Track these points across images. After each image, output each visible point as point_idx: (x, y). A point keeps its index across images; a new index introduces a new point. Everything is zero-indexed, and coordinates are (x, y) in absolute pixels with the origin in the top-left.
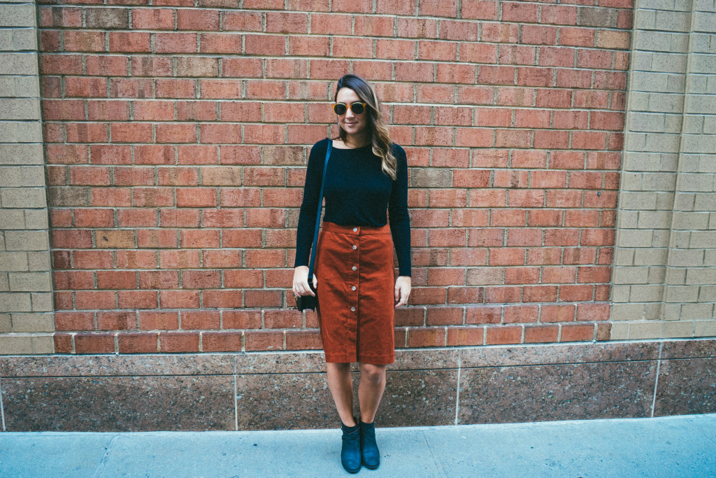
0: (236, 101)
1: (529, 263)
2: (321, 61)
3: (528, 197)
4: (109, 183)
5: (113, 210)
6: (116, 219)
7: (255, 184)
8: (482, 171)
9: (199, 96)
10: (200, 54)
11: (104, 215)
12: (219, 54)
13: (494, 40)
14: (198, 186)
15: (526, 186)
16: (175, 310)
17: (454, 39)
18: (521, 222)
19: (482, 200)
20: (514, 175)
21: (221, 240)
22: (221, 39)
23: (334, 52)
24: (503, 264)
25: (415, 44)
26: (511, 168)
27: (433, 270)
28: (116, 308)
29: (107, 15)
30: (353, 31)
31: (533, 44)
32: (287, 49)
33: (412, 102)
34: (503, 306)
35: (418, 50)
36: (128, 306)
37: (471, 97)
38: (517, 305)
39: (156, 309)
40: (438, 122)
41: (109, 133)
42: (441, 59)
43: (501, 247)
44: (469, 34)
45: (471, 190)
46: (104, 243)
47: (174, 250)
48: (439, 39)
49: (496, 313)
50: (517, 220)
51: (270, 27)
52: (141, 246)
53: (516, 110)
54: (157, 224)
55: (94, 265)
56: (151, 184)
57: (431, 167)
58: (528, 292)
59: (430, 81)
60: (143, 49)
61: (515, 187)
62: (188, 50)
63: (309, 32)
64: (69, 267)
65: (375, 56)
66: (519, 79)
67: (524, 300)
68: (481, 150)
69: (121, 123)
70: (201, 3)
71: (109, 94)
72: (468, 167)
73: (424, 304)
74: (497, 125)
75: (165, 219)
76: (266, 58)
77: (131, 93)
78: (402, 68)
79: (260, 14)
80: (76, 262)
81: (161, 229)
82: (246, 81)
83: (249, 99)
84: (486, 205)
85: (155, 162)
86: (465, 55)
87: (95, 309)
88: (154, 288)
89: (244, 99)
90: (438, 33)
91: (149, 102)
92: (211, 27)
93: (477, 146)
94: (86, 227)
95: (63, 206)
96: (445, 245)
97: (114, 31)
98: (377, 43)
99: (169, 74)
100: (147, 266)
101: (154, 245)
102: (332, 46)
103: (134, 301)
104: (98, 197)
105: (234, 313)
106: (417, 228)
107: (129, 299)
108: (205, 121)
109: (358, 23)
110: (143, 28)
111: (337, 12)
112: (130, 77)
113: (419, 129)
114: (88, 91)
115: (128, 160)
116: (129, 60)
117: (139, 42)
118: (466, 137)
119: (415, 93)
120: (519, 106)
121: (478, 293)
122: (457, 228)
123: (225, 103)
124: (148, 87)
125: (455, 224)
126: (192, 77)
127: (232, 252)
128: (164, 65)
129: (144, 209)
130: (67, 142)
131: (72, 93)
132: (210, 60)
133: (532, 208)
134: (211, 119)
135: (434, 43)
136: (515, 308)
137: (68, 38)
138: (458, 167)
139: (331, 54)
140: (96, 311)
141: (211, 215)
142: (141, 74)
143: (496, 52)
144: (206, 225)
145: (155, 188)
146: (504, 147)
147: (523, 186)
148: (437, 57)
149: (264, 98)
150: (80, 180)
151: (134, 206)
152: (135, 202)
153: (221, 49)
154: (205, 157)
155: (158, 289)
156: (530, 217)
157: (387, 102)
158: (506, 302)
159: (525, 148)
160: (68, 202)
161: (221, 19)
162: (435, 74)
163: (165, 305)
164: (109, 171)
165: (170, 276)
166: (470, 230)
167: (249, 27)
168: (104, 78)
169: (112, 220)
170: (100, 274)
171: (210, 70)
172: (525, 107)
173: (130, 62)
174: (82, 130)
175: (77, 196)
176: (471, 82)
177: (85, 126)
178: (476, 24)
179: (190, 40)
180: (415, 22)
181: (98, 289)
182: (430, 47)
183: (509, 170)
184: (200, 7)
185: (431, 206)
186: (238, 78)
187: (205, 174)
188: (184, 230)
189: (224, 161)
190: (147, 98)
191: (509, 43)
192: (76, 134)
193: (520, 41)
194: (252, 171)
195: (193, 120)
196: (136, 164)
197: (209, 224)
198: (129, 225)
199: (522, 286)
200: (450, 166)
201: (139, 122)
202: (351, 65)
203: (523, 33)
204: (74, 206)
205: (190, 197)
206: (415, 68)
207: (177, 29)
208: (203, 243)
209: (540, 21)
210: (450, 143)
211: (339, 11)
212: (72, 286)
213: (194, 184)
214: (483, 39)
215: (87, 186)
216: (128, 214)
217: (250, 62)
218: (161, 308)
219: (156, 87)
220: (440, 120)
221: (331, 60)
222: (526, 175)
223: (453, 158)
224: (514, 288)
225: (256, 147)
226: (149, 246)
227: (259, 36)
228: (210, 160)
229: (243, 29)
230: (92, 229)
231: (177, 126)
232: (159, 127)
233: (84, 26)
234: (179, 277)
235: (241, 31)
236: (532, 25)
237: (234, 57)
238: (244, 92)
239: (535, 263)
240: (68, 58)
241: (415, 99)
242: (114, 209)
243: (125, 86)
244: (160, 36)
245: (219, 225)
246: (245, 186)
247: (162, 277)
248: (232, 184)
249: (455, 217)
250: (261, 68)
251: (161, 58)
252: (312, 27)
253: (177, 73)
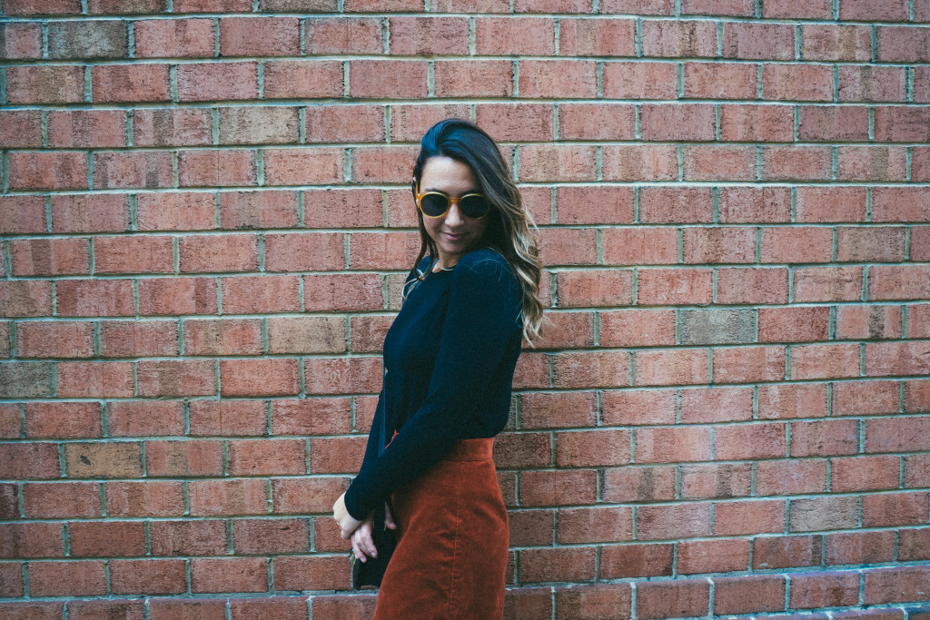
0: (333, 189)
1: (908, 485)
2: (497, 106)
3: (903, 355)
4: (91, 353)
5: (99, 405)
6: (105, 422)
7: (373, 348)
8: (814, 310)
9: (261, 182)
10: (264, 100)
11: (82, 414)
12: (299, 99)
13: (827, 58)
14: (263, 354)
15: (898, 335)
16: (220, 597)
17: (751, 57)
18: (890, 405)
19: (816, 366)
20: (875, 313)
21: (308, 459)
22: (303, 71)
23: (522, 89)
24: (858, 488)
25: (677, 69)
26: (869, 301)
27: (722, 505)
28: (106, 594)
29: (88, 35)
30: (557, 47)
31: (902, 63)
32: (431, 86)
33: (675, 180)
34: (861, 571)
35: (683, 80)
36: (129, 590)
37: (787, 168)
38: (888, 567)
39: (185, 595)
40: (727, 216)
41: (90, 257)
42: (726, 95)
43: (853, 455)
44: (779, 47)
45: (793, 348)
46: (83, 468)
47: (218, 480)
48: (723, 58)
49: (850, 585)
50: (884, 401)
51: (398, 47)
52: (153, 472)
53: (875, 189)
54: (184, 430)
55: (65, 511)
56: (172, 353)
57: (716, 305)
58: (909, 542)
59: (708, 138)
60: (156, 94)
61: (876, 338)
62: (240, 94)
63: (473, 52)
64: (17, 516)
65: (600, 95)
66: (876, 130)
67: (902, 556)
68: (812, 270)
69: (114, 237)
70: (264, 5)
71: (91, 183)
72: (787, 303)
73: (707, 573)
74: (840, 220)
75: (200, 419)
76: (391, 104)
77: (132, 178)
78: (655, 116)
79: (377, 21)
80: (29, 504)
81: (191, 439)
82: (353, 149)
83: (358, 184)
84: (825, 377)
85: (178, 310)
86: (773, 87)
87: (65, 595)
88: (179, 553)
89: (349, 184)
90: (719, 46)
91: (167, 195)
92: (284, 48)
93: (801, 261)
94: (49, 438)
95: (6, 399)
96: (747, 455)
97: (100, 64)
98: (604, 70)
99: (205, 140)
100: (163, 513)
101: (179, 470)
102: (516, 78)
103: (141, 579)
104: (71, 381)
105: (335, 602)
106: (693, 424)
107: (131, 576)
108: (275, 229)
109: (567, 32)
110: (154, 55)
111: (525, 13)
112: (131, 148)
113: (690, 234)
114: (52, 178)
115: (127, 308)
116: (129, 117)
117: (148, 81)
118: (780, 244)
119: (680, 162)
120: (880, 181)
121: (811, 546)
122: (767, 423)
123: (312, 193)
124: (165, 166)
125: (765, 414)
126: (247, 145)
127: (331, 483)
128: (193, 124)
129: (160, 402)
130: (13, 276)
131: (23, 182)
132: (283, 113)
133: (912, 376)
134: (285, 225)
135: (714, 66)
136: (885, 573)
137: (15, 80)
138: (767, 304)
139: (517, 93)
140: (68, 599)
141: (288, 410)
142: (151, 142)
143: (831, 79)
144: (278, 431)
145: (180, 360)
146: (853, 262)
147: (891, 335)
148: (721, 93)
149: (386, 180)
150: (36, 348)
151: (138, 397)
152: (141, 388)
153: (304, 89)
154: (275, 299)
155: (187, 555)
156: (907, 396)
157: (627, 181)
158: (866, 563)
159: (893, 263)
160: (14, 390)
161: (303, 34)
162: (718, 126)
163: (200, 588)
164: (91, 330)
165: (210, 530)
166: (793, 426)
167: (357, 46)
168: (82, 153)
169: (96, 424)
170: (77, 527)
171: (284, 130)
172: (890, 182)
173: (131, 121)
174: (40, 252)
175: (32, 379)
176: (787, 139)
177: (46, 244)
178: (791, 28)
179: (244, 77)
180: (676, 28)
181: (73, 557)
182: (706, 74)
183: (864, 305)
184: (263, 12)
185: (717, 380)
186: (336, 143)
187: (275, 332)
188: (234, 441)
189: (311, 306)
190: (163, 188)
191: (855, 61)
192: (30, 261)
193: (877, 57)
194: (366, 323)
195: (250, 228)
196: (142, 315)
197: (284, 429)
198: (130, 434)
199: (896, 529)
200: (752, 302)
201: (147, 235)
202: (556, 112)
203: (882, 41)
204: (26, 398)
205: (247, 376)
206: (679, 115)
207: (220, 55)
208: (273, 465)
209: (911, 18)
210: (751, 258)
211: (530, 12)
212: (21, 552)
213: (252, 351)
214: (806, 56)
215: (50, 358)
216: (127, 411)
217: (360, 113)
218: (194, 593)
219: (179, 164)
220: (731, 213)
221: (516, 103)
222: (897, 313)
223: (757, 286)
224: (880, 534)
225: (374, 276)
226: (168, 473)
227: (376, 63)
228: (283, 303)
229: (345, 51)
230: (59, 442)
231: (220, 240)
232: (185, 243)
233: (46, 55)
234: (228, 534)
235: (342, 54)
236: (897, 25)
237: (329, 104)
238: (349, 170)
239: (920, 483)
240: (14, 117)
241: (681, 173)
242: (102, 402)
243: (121, 166)
244: (188, 69)
245: (303, 429)
246: (354, 353)
247: (194, 533)
248: (327, 349)
249: (765, 400)
250: (381, 123)
251: (189, 112)
252: (478, 42)
253: (220, 136)
